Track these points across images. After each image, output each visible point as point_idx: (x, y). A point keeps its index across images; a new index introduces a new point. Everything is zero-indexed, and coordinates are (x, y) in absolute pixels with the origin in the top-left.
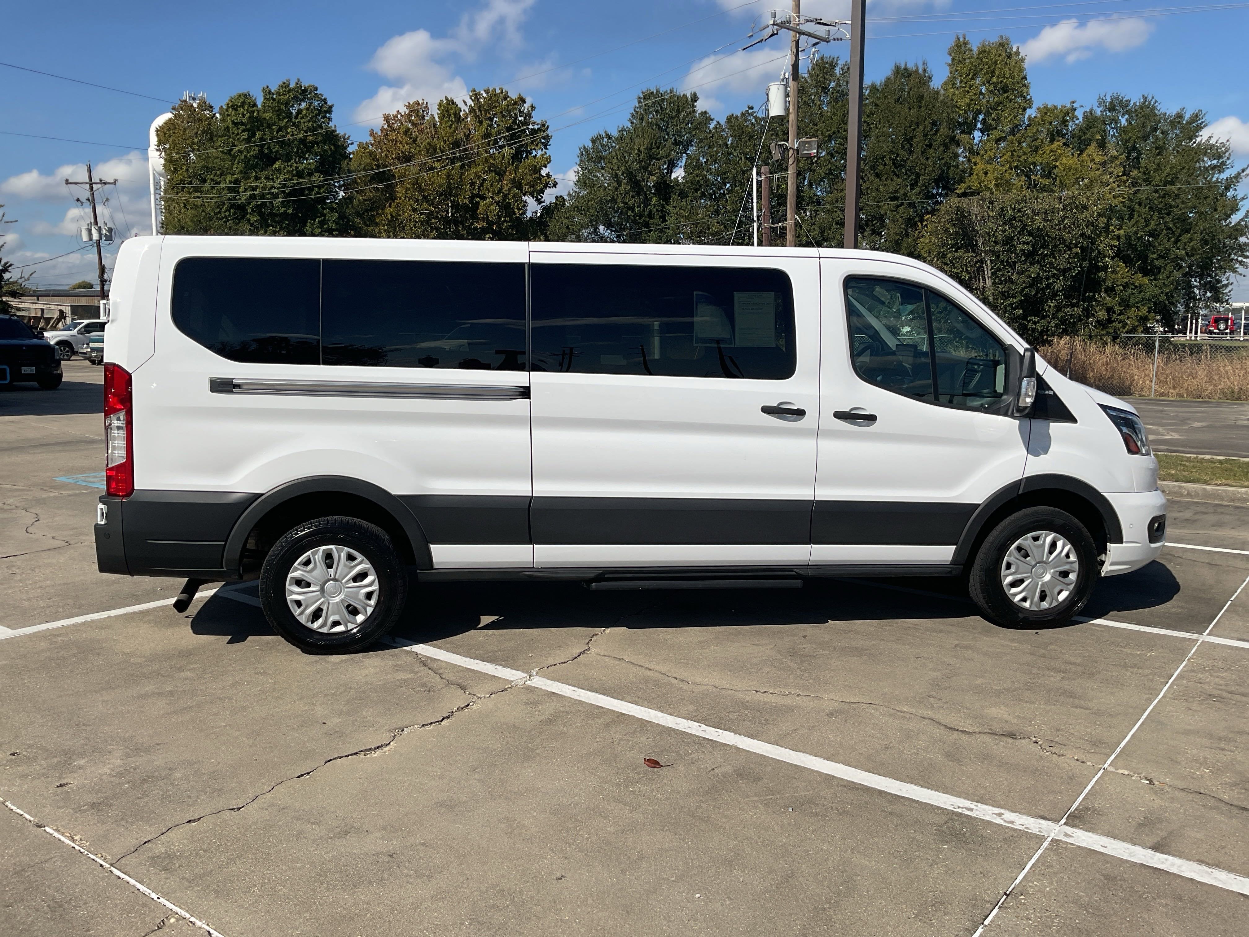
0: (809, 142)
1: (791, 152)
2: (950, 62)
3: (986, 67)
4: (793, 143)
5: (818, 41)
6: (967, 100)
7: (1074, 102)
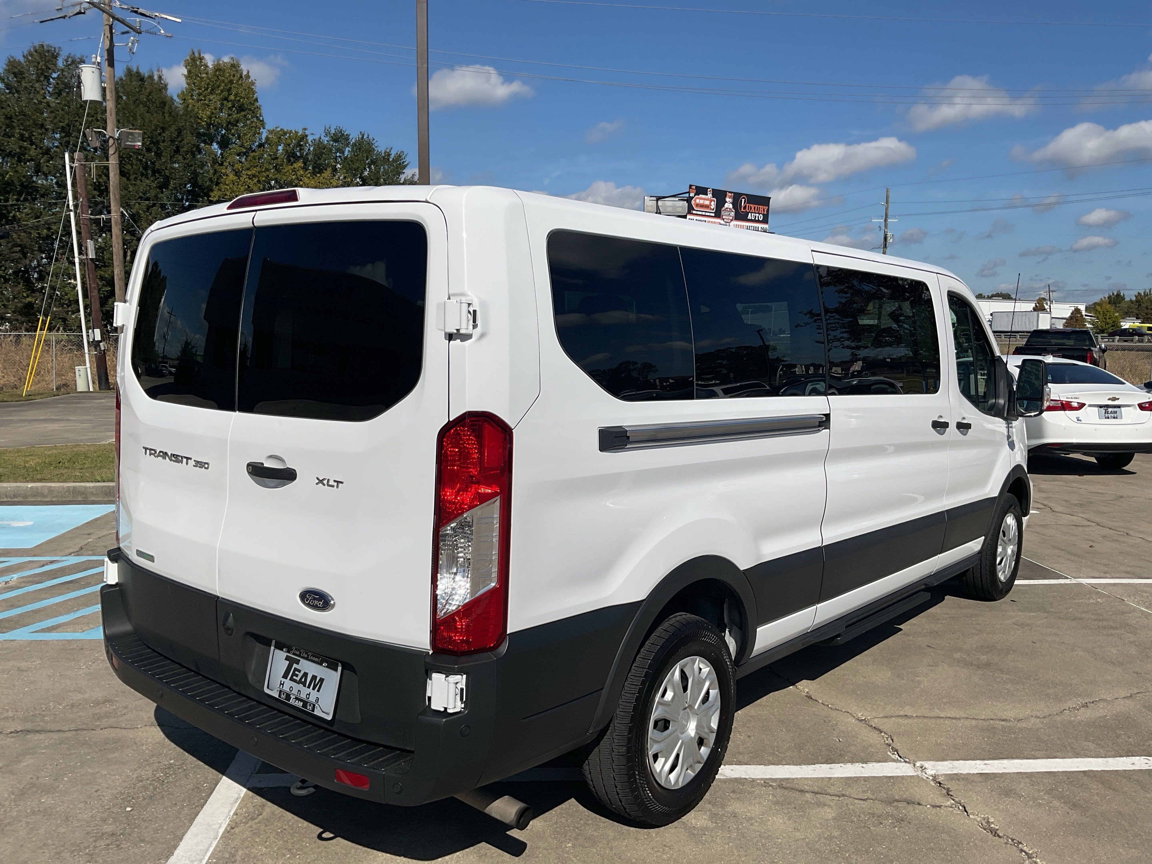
0: (132, 134)
1: (111, 141)
2: (186, 73)
3: (223, 84)
4: (112, 131)
5: (128, 29)
6: (208, 113)
7: (305, 129)
